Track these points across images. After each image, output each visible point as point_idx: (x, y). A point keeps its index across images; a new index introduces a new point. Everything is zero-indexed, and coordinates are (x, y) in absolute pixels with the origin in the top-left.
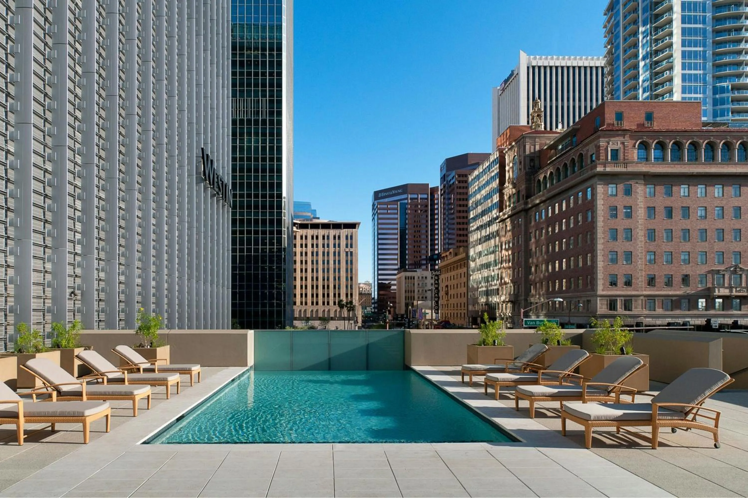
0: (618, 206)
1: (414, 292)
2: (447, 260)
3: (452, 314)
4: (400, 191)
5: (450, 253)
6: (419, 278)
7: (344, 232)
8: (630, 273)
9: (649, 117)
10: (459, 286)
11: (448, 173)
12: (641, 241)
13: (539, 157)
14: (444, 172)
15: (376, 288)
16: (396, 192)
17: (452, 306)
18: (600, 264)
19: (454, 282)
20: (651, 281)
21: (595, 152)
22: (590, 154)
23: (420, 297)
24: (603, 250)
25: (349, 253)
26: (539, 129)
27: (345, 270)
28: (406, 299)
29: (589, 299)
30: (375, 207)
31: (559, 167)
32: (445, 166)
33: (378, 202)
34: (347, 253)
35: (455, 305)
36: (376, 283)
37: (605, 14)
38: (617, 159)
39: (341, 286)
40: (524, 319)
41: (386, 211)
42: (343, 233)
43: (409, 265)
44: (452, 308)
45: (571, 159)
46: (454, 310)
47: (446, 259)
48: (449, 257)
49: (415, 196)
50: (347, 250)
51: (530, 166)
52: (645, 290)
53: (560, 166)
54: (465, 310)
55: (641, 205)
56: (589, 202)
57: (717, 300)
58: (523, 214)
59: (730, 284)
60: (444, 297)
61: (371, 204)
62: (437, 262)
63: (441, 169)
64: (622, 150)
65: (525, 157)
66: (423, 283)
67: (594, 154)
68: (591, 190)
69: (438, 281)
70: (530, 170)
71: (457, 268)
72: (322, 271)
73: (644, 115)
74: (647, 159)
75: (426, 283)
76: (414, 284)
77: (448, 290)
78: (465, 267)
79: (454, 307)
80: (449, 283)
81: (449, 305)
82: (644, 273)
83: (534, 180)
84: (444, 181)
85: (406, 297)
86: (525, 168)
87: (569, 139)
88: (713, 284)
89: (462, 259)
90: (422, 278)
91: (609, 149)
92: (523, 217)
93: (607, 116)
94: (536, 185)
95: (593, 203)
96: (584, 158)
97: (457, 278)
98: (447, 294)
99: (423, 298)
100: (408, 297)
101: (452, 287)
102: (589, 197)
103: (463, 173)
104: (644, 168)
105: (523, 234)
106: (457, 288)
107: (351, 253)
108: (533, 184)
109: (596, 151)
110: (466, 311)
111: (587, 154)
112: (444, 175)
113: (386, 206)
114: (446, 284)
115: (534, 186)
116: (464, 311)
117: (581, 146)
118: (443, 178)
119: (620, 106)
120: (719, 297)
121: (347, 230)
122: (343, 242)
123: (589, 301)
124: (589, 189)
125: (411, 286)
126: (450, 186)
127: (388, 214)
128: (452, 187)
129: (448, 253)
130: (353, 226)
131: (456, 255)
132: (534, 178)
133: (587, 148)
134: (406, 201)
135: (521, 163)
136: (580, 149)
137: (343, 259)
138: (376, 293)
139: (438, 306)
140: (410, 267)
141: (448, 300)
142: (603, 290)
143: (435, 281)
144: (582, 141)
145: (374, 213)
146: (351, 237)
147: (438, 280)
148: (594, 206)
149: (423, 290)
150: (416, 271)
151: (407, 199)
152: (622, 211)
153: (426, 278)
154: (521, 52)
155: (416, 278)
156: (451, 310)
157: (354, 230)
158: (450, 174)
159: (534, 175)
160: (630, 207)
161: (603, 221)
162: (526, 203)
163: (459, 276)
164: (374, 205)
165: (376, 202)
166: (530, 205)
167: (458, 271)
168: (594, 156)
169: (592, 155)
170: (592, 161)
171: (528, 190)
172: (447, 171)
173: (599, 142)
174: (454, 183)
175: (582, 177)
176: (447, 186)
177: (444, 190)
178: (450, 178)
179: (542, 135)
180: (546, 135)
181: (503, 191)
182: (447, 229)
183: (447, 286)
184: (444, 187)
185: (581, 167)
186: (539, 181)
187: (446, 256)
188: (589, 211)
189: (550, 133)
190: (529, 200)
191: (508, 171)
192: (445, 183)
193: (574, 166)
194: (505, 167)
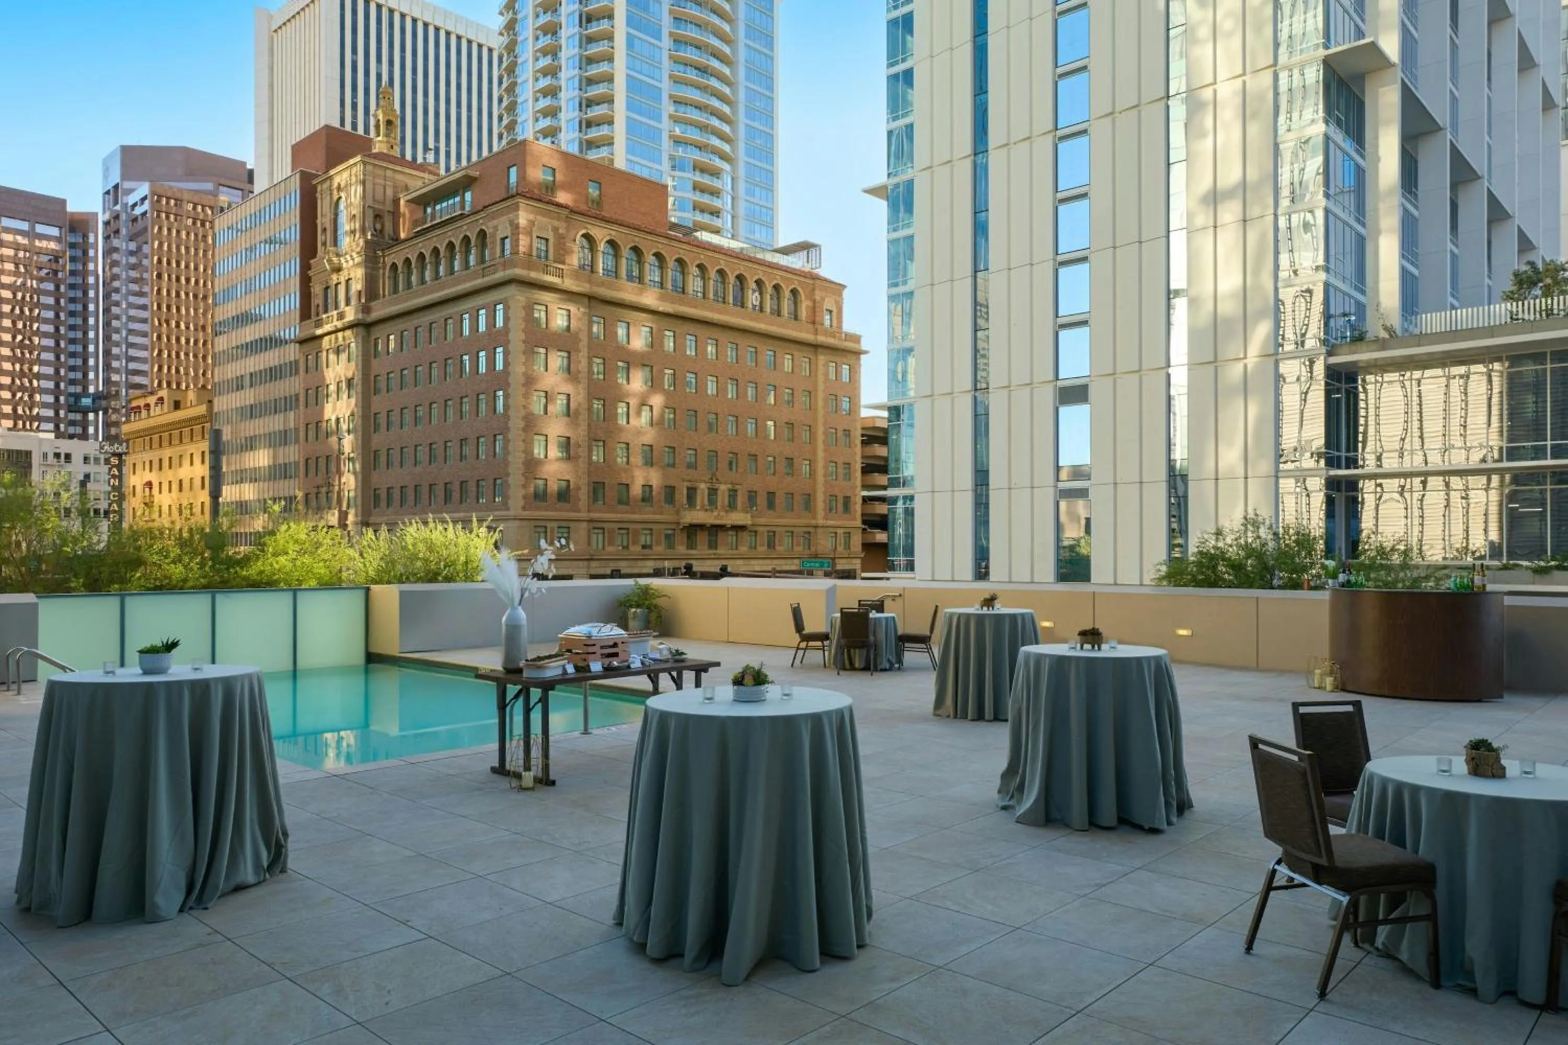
0: (549, 349)
2: (149, 416)
5: (161, 399)
6: (45, 456)
8: (567, 477)
10: (186, 486)
11: (127, 185)
12: (585, 420)
14: (115, 178)
18: (519, 457)
21: (509, 235)
22: (500, 235)
31: (439, 247)
32: (118, 163)
38: (547, 258)
45: (462, 236)
47: (144, 413)
48: (156, 411)
51: (375, 230)
53: (441, 245)
55: (585, 352)
56: (499, 331)
58: (360, 333)
63: (105, 170)
64: (554, 241)
65: (363, 207)
67: (507, 237)
68: (504, 309)
69: (120, 470)
70: (375, 239)
71: (181, 441)
74: (592, 269)
75: (69, 472)
77: (151, 496)
78: (203, 437)
80: (155, 477)
83: (384, 262)
84: (116, 203)
86: (363, 232)
89: (199, 417)
90: (57, 456)
92: (360, 340)
93: (529, 169)
94: (387, 275)
95: (507, 336)
96: (488, 240)
97: (180, 465)
98: (149, 504)
101: (165, 488)
102: (500, 321)
103: (170, 195)
104: (588, 284)
105: (360, 375)
106: (181, 489)
108: (381, 271)
109: (512, 234)
111: (494, 235)
112: (116, 187)
114: (146, 479)
115: (384, 274)
117: (482, 214)
118: (114, 193)
119: (550, 156)
124: (500, 307)
126: (135, 220)
128: (140, 224)
129: (152, 400)
131: (177, 406)
132: (384, 257)
133: (495, 222)
135: (353, 217)
136: (481, 221)
142: (524, 508)
144: (485, 207)
147: (119, 467)
150: (33, 438)
155: (36, 456)
158: (133, 189)
159: (384, 250)
160: (569, 355)
161: (524, 374)
162: (367, 310)
163: (187, 460)
166: (375, 315)
167: (182, 448)
168: (507, 241)
169: (503, 239)
170: (503, 251)
171: (371, 281)
172: (125, 176)
173: (517, 217)
174: (144, 214)
175: (487, 279)
176: (123, 217)
177: (113, 226)
178: (132, 199)
179: (398, 168)
180: (407, 170)
181: (311, 273)
182: (124, 333)
183: (149, 484)
184: (117, 217)
185: (482, 260)
186: (394, 267)
187: (147, 406)
188: (499, 350)
189: (414, 169)
190: (373, 304)
191: (325, 230)
192: (118, 207)
193: (467, 252)
194: (316, 218)
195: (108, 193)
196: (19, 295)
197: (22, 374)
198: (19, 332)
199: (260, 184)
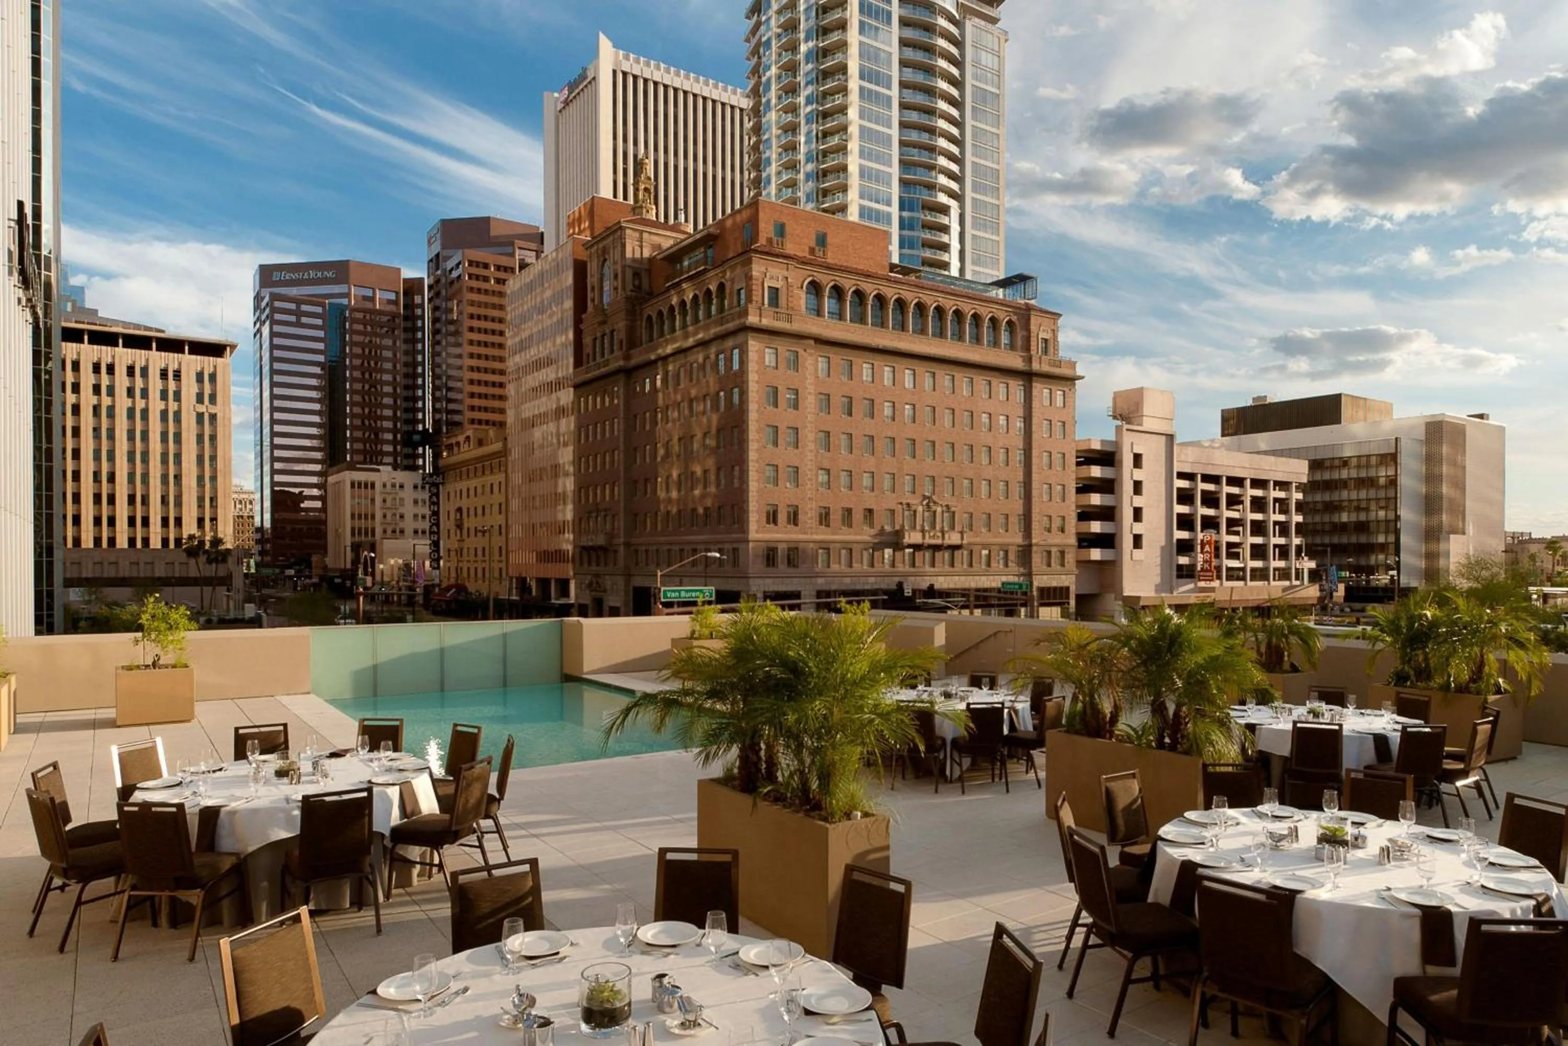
0: (780, 388)
1: (373, 517)
2: (460, 452)
3: (472, 571)
4: (329, 274)
5: (468, 438)
6: (384, 486)
7: (191, 363)
8: (795, 503)
9: (822, 240)
10: (487, 511)
11: (446, 253)
12: (811, 451)
13: (649, 271)
14: (437, 248)
15: (267, 504)
16: (319, 275)
17: (472, 552)
18: (753, 486)
19: (479, 502)
20: (825, 518)
21: (744, 286)
22: (737, 287)
23: (389, 531)
24: (757, 461)
25: (206, 417)
26: (648, 217)
27: (194, 458)
28: (353, 534)
29: (735, 545)
30: (263, 304)
32: (439, 236)
33: (271, 294)
34: (200, 416)
35: (480, 553)
36: (267, 492)
37: (748, 17)
38: (777, 306)
39: (185, 498)
40: (663, 589)
41: (293, 318)
42: (188, 364)
43: (354, 452)
44: (472, 558)
45: (705, 289)
46: (476, 561)
47: (456, 449)
48: (464, 447)
49: (369, 293)
50: (201, 408)
51: (634, 286)
52: (817, 534)
53: (689, 297)
54: (500, 561)
55: (811, 389)
56: (735, 374)
57: (907, 551)
58: (622, 378)
59: (923, 526)
60: (452, 532)
61: (251, 295)
62: (420, 450)
63: (429, 242)
64: (784, 289)
65: (624, 267)
66: (395, 499)
67: (742, 288)
68: (739, 353)
69: (438, 498)
70: (634, 294)
71: (483, 473)
72: (125, 458)
73: (814, 237)
74: (819, 313)
75: (402, 499)
76: (373, 500)
77: (461, 518)
78: (500, 471)
79: (476, 555)
80: (464, 503)
81: (465, 551)
82: (814, 505)
83: (641, 314)
84: (437, 269)
85: (353, 529)
86: (624, 288)
87: (702, 250)
88: (903, 526)
89: (497, 453)
90: (393, 486)
91: (766, 286)
92: (621, 384)
93: (762, 225)
94: (644, 325)
96: (726, 292)
97: (483, 493)
98: (459, 526)
99: (394, 531)
100: (360, 530)
101: (472, 513)
102: (736, 366)
103: (479, 260)
104: (814, 327)
105: (622, 415)
106: (484, 514)
107: (213, 417)
108: (639, 323)
109: (746, 285)
110: (503, 565)
111: (731, 287)
112: (437, 255)
113: (293, 306)
114: (457, 506)
115: (641, 325)
116: (501, 565)
117: (722, 268)
118: (435, 262)
119: (781, 212)
120: (909, 546)
121: (199, 357)
122: (189, 388)
123: (735, 550)
124: (736, 351)
125: (366, 505)
126: (452, 283)
127: (299, 324)
128: (456, 286)
129: (462, 438)
130: (215, 350)
131: (480, 443)
132: (642, 310)
133: (732, 275)
134: (345, 301)
135: (616, 276)
136: (720, 275)
137: (189, 431)
138: (267, 516)
139: (438, 551)
140: (356, 458)
141: (461, 541)
142: (757, 532)
143: (430, 497)
144: (723, 262)
145: (258, 319)
146: (213, 377)
147: (436, 495)
148: (743, 382)
149: (394, 515)
150: (378, 470)
151: (347, 295)
152: (785, 396)
153: (401, 486)
154: (602, 36)
155: (378, 486)
156: (469, 561)
157: (219, 360)
158: (451, 257)
159: (641, 304)
160: (796, 392)
161: (758, 411)
162: (627, 357)
163: (488, 489)
164: (258, 298)
165: (266, 294)
166: (633, 362)
167: (485, 478)
168: (743, 292)
169: (739, 291)
170: (739, 301)
171: (631, 331)
172: (444, 247)
173: (751, 269)
174: (459, 277)
175: (724, 327)
176: (443, 280)
177: (436, 289)
178: (450, 264)
179: (653, 230)
180: (660, 232)
181: (582, 326)
182: (444, 379)
183: (459, 510)
184: (437, 281)
185: (721, 309)
186: (649, 318)
187: (458, 444)
188: (736, 390)
189: (667, 230)
190: (632, 352)
191: (593, 288)
192: (439, 272)
193: (710, 303)
194: (586, 277)
195: (431, 261)
196: (367, 351)
197: (369, 417)
198: (367, 381)
199: (549, 245)
